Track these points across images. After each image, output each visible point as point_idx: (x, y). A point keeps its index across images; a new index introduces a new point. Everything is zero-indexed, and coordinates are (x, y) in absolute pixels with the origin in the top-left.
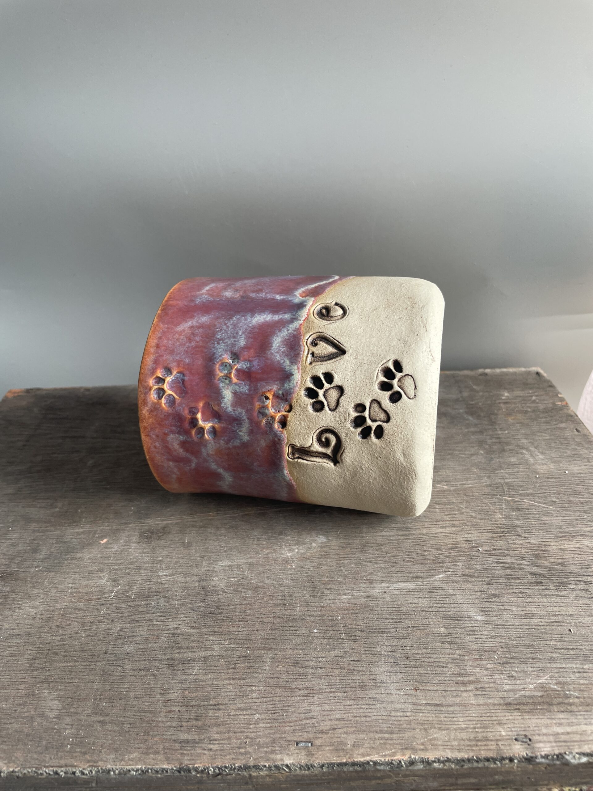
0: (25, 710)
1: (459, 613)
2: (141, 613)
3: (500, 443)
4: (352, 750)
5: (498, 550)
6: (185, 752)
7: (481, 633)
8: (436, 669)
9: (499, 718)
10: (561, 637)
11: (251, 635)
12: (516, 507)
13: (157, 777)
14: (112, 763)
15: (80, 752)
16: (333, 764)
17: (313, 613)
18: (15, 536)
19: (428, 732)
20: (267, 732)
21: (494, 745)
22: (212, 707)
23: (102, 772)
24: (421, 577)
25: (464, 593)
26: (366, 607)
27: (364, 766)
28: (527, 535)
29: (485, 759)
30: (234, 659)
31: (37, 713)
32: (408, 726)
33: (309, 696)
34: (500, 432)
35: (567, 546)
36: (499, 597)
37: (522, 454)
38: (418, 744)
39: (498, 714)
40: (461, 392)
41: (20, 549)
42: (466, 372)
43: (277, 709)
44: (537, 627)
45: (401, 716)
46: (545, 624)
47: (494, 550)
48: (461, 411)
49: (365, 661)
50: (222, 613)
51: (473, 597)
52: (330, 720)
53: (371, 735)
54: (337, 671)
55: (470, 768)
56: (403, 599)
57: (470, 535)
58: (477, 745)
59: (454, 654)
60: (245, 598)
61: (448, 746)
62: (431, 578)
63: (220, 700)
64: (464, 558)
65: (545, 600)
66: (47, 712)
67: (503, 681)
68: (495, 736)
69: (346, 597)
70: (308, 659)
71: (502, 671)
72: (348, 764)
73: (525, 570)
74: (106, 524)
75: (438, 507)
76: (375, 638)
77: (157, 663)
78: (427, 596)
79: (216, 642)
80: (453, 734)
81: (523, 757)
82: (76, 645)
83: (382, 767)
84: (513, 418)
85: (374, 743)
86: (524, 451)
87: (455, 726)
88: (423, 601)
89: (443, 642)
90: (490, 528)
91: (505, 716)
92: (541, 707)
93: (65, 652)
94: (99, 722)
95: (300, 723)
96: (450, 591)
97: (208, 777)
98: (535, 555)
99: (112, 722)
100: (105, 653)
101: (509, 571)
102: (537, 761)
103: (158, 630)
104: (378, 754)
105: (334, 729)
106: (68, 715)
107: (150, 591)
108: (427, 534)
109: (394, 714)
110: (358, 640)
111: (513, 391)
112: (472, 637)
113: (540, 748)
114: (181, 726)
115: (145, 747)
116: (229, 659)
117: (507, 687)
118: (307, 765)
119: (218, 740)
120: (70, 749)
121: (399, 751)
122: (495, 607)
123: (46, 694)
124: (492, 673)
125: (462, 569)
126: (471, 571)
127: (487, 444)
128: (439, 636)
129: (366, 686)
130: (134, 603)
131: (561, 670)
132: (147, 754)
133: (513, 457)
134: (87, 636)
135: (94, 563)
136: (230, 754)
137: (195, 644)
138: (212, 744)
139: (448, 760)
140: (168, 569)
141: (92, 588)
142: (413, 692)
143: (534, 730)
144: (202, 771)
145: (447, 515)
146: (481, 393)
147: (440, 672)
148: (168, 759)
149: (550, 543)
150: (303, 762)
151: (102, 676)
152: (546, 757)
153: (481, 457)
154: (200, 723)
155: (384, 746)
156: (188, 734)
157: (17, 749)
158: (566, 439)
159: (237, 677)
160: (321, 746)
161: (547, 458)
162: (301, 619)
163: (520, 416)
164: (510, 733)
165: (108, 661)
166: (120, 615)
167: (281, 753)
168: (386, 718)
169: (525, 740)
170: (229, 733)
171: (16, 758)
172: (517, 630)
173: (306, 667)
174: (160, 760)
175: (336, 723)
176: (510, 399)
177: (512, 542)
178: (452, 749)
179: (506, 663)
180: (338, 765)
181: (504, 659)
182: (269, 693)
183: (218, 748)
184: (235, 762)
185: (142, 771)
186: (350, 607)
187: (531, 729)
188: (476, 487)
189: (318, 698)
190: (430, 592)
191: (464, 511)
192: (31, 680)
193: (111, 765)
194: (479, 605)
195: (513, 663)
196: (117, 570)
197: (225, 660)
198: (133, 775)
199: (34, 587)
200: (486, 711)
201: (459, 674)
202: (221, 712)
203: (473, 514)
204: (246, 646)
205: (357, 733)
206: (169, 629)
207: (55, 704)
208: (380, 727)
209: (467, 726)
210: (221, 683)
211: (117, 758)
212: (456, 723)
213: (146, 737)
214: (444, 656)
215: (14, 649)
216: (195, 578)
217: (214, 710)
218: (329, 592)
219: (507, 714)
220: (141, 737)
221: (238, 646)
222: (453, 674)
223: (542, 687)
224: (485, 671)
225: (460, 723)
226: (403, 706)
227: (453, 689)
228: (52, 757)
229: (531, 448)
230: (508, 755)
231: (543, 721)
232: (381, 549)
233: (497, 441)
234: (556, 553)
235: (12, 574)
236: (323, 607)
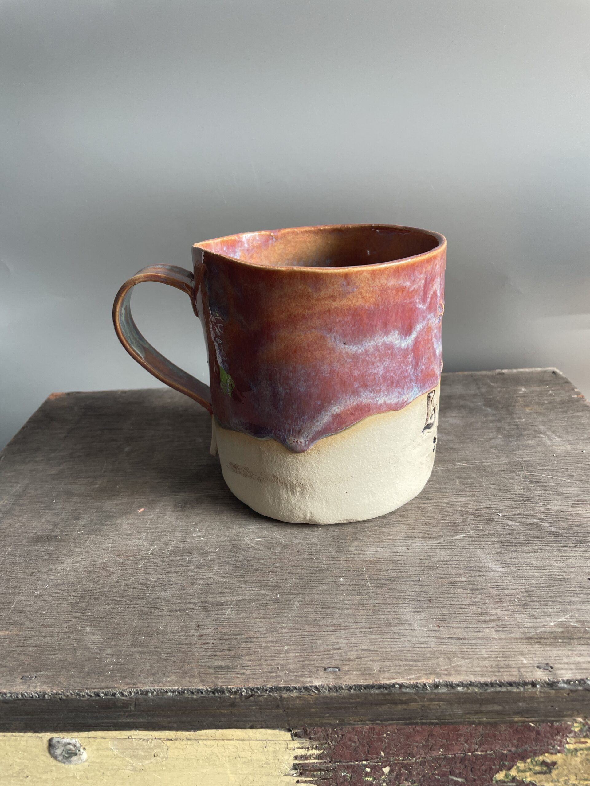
0: (69, 643)
1: (479, 566)
2: (177, 566)
3: (518, 429)
4: (378, 675)
5: (517, 515)
6: (219, 676)
7: (502, 581)
8: (458, 610)
9: (521, 650)
10: (581, 585)
11: (280, 583)
12: (534, 480)
13: (192, 698)
14: (150, 685)
15: (120, 676)
16: (360, 686)
17: (339, 565)
18: (58, 507)
19: (451, 661)
20: (296, 660)
21: (516, 671)
22: (244, 640)
23: (141, 694)
24: (442, 537)
25: (484, 550)
26: (389, 561)
27: (390, 689)
28: (545, 503)
29: (507, 683)
30: (264, 602)
31: (80, 645)
32: (432, 656)
33: (337, 632)
34: (517, 420)
35: (585, 511)
36: (519, 552)
37: (539, 437)
38: (441, 670)
39: (519, 646)
40: (479, 388)
41: (63, 517)
42: (484, 372)
43: (306, 641)
44: (556, 576)
45: (425, 648)
46: (565, 574)
47: (513, 515)
48: (479, 403)
49: (389, 604)
50: (253, 566)
51: (494, 552)
52: (357, 650)
53: (397, 662)
54: (362, 612)
55: (493, 692)
56: (426, 554)
57: (490, 503)
58: (499, 672)
59: (476, 598)
60: (274, 554)
61: (471, 671)
62: (452, 537)
63: (251, 634)
64: (485, 521)
65: (564, 555)
66: (89, 645)
67: (524, 619)
68: (517, 664)
69: (370, 552)
70: (335, 602)
71: (522, 611)
72: (374, 687)
73: (543, 531)
74: (143, 497)
75: (457, 481)
76: (398, 585)
77: (192, 606)
78: (448, 552)
79: (247, 589)
80: (475, 663)
81: (545, 682)
82: (116, 592)
83: (408, 690)
84: (530, 408)
85: (399, 669)
86: (542, 435)
87: (478, 656)
88: (445, 556)
89: (465, 589)
90: (509, 497)
91: (526, 648)
92: (562, 641)
93: (106, 597)
94: (138, 652)
95: (329, 652)
96: (471, 548)
97: (241, 698)
98: (553, 519)
99: (150, 652)
100: (144, 598)
101: (528, 531)
102: (559, 685)
103: (192, 579)
104: (403, 677)
105: (361, 658)
106: (109, 647)
107: (185, 549)
108: (448, 503)
109: (418, 645)
110: (382, 587)
111: (529, 387)
112: (493, 584)
113: (562, 674)
114: (215, 655)
115: (181, 672)
116: (260, 602)
117: (528, 624)
118: (335, 686)
119: (250, 666)
120: (111, 674)
121: (424, 675)
122: (515, 560)
123: (88, 631)
124: (513, 613)
125: (482, 530)
126: (491, 532)
127: (505, 430)
128: (461, 583)
129: (390, 623)
130: (170, 558)
131: (581, 611)
132: (183, 677)
133: (531, 440)
134: (126, 585)
135: (132, 527)
136: (262, 677)
137: (227, 590)
138: (244, 669)
139: (471, 684)
140: (201, 532)
141: (130, 546)
142: (437, 628)
143: (555, 660)
144: (235, 693)
145: (467, 487)
146: (499, 389)
147: (462, 613)
148: (203, 681)
149: (568, 509)
150: (331, 684)
151: (141, 615)
152: (568, 682)
153: (500, 440)
154: (233, 653)
155: (409, 671)
156: (222, 661)
157: (60, 675)
158: (583, 425)
159: (268, 616)
160: (349, 671)
161: (564, 441)
162: (328, 570)
163: (538, 408)
164: (531, 662)
165: (146, 604)
166: (157, 568)
167: (310, 677)
168: (411, 649)
169: (546, 668)
170: (260, 661)
171: (60, 682)
172: (537, 579)
173: (333, 608)
174: (196, 683)
175: (362, 653)
176: (527, 394)
177: (531, 508)
178: (475, 674)
179: (527, 606)
180: (365, 688)
181: (525, 602)
182: (298, 629)
183: (251, 673)
184: (267, 684)
185: (179, 692)
186: (374, 560)
187: (553, 658)
188: (495, 464)
189: (345, 633)
190: (452, 549)
191: (483, 484)
192: (74, 620)
193: (150, 687)
194: (499, 559)
195: (534, 605)
196: (153, 532)
197: (256, 603)
198: (170, 697)
199: (76, 547)
200: (507, 644)
201: (481, 614)
202: (252, 644)
203: (492, 486)
204: (275, 592)
205: (383, 661)
206: (203, 579)
207: (97, 638)
208: (405, 656)
209: (490, 656)
210: (252, 621)
211: (155, 681)
212: (479, 653)
213: (182, 664)
214: (465, 599)
215: (58, 595)
216: (226, 538)
217: (246, 642)
218: (354, 549)
219: (528, 646)
220: (178, 664)
221: (268, 591)
222: (475, 614)
223: (562, 625)
224: (506, 612)
225: (482, 653)
226: (427, 640)
227: (476, 625)
228: (94, 681)
229: (548, 433)
230: (530, 680)
231: (563, 652)
232: (403, 515)
233: (516, 427)
234: (574, 517)
235: (55, 537)
236: (349, 561)
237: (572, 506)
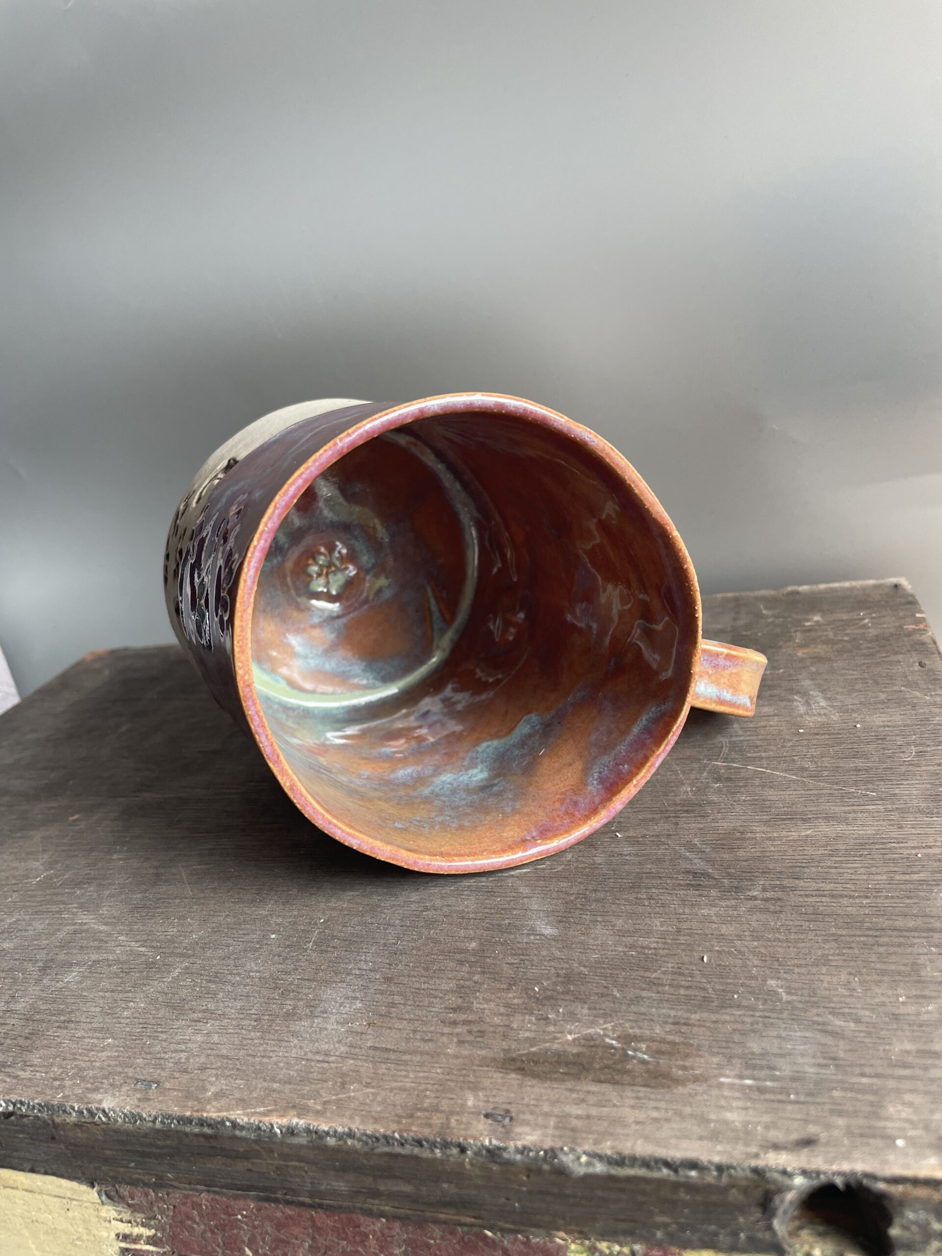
1: (518, 923)
4: (209, 1100)
5: (651, 836)
7: (537, 953)
8: (423, 999)
9: (478, 1079)
11: (178, 936)
12: (726, 776)
19: (344, 1088)
20: (107, 1063)
21: (441, 1119)
25: (547, 896)
27: (216, 1127)
28: (719, 816)
32: (320, 1076)
33: (202, 1022)
35: (784, 834)
36: (605, 903)
37: (790, 700)
38: (316, 1103)
39: (480, 1073)
40: (735, 619)
44: (643, 950)
45: (318, 1061)
46: (663, 946)
47: (643, 836)
49: (317, 981)
51: (560, 901)
52: (208, 1056)
53: (253, 1082)
55: (386, 1154)
58: (411, 1116)
59: (468, 980)
61: (363, 1111)
63: (75, 1016)
65: (688, 911)
67: (525, 1025)
68: (452, 1106)
70: (236, 972)
71: (532, 1009)
72: (193, 1121)
73: (679, 867)
76: (356, 950)
79: (124, 944)
80: (382, 1096)
81: (483, 1146)
83: (244, 1133)
84: (807, 651)
85: (249, 1094)
86: (796, 697)
87: (395, 1084)
89: (461, 963)
91: (491, 1077)
92: (565, 1071)
95: (163, 1055)
96: (527, 892)
102: (508, 1156)
104: (244, 1110)
105: (205, 1069)
109: (309, 1056)
110: (327, 952)
111: (832, 613)
112: (517, 957)
113: (522, 1135)
116: (125, 966)
117: (526, 1035)
118: (133, 1114)
119: (35, 1065)
121: (280, 1110)
122: (588, 917)
124: (514, 1011)
128: (462, 953)
129: (294, 1015)
131: (642, 1017)
133: (771, 705)
136: (37, 1086)
137: (95, 944)
138: (24, 1070)
139: (351, 1134)
142: (363, 1029)
143: (528, 1105)
147: (426, 1004)
150: (130, 1110)
152: (524, 1150)
154: (28, 1043)
155: (261, 1100)
159: (120, 988)
160: (170, 1089)
161: (833, 706)
163: (821, 648)
164: (481, 1104)
166: (28, 904)
167: (106, 1093)
168: (293, 1061)
169: (501, 1118)
170: (56, 1058)
172: (604, 952)
173: (225, 982)
175: (214, 1060)
176: (821, 625)
177: (684, 826)
178: (366, 1117)
179: (549, 1000)
180: (178, 1121)
181: (550, 993)
183: (28, 1077)
187: (525, 1102)
189: (212, 1025)
194: (560, 914)
195: (562, 1000)
196: (64, 850)
197: (120, 966)
201: (456, 1009)
202: (65, 1031)
204: (161, 951)
205: (235, 1077)
209: (417, 1085)
212: (400, 1079)
214: (449, 981)
221: (150, 950)
222: (446, 1008)
225: (407, 1079)
226: (332, 1047)
227: (432, 1029)
229: (811, 692)
230: (458, 1140)
237: (766, 823)
